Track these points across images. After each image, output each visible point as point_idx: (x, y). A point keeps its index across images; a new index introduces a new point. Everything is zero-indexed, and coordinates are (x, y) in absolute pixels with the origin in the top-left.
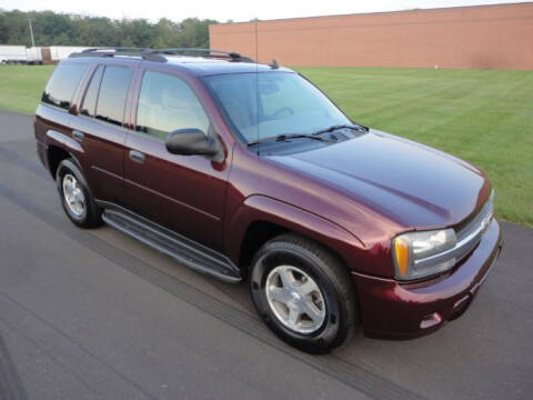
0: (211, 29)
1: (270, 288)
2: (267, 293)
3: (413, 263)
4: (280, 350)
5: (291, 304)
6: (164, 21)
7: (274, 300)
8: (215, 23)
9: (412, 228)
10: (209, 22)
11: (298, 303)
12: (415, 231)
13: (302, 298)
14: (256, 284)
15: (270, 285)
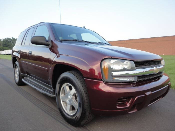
2: (61, 98)
3: (111, 73)
5: (68, 101)
7: (63, 101)
11: (70, 100)
12: (112, 58)
13: (71, 98)
14: (57, 94)
15: (62, 94)
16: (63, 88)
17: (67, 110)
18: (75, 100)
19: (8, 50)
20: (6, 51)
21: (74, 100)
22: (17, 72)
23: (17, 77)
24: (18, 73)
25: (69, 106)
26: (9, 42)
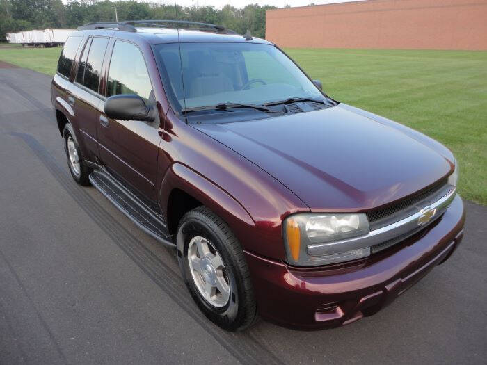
0: (268, 14)
1: (192, 258)
2: (190, 262)
3: (307, 248)
4: (197, 320)
5: (206, 276)
6: (228, 8)
7: (194, 270)
8: (273, 8)
9: (307, 209)
10: (267, 7)
11: (212, 276)
12: (310, 212)
13: (213, 271)
14: (179, 252)
15: (191, 255)
16: (194, 243)
17: (204, 291)
18: (223, 278)
19: (30, 32)
20: (24, 33)
21: (221, 280)
22: (73, 151)
23: (74, 162)
24: (75, 153)
25: (209, 287)
26: (28, 5)
